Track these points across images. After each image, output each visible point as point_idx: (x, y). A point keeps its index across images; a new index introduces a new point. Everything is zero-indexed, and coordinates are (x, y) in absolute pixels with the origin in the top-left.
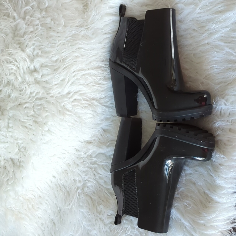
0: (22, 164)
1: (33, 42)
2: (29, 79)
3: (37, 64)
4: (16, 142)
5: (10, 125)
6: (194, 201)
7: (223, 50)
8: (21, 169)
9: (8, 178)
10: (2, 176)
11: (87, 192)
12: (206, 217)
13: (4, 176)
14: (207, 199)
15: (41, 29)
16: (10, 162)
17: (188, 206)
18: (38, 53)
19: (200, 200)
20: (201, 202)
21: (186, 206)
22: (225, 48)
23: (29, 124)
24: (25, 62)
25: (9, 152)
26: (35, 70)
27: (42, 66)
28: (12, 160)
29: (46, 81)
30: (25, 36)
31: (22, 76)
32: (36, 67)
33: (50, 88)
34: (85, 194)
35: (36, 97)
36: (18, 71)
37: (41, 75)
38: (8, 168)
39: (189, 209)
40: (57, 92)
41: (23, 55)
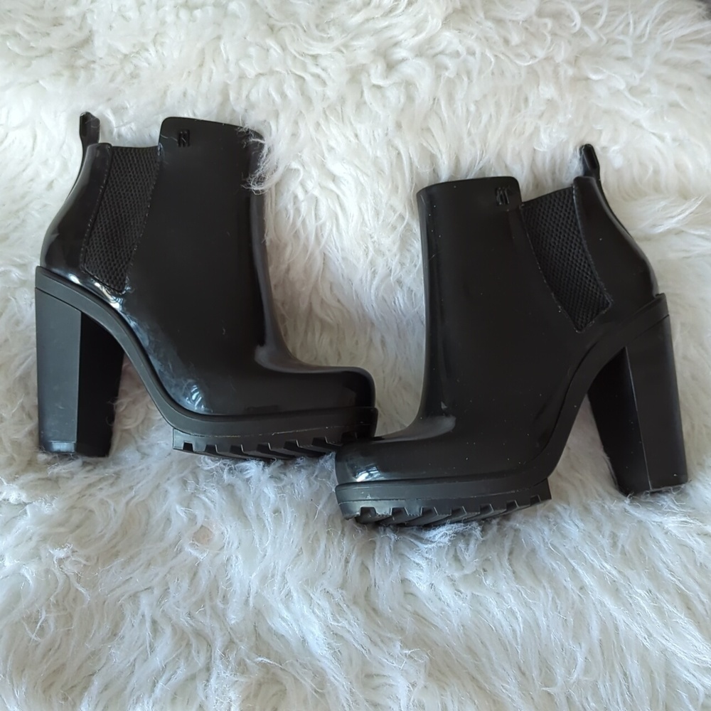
0: (83, 74)
1: (478, 50)
2: (360, 47)
3: (413, 68)
4: (147, 40)
5: (198, 13)
6: (56, 646)
7: (576, 638)
8: (66, 73)
9: (25, 36)
10: (29, 16)
11: (15, 299)
12: (12, 698)
13: (29, 21)
14: (72, 687)
15: (519, 67)
16: (80, 36)
17: (38, 627)
18: (447, 69)
19: (64, 665)
20: (58, 671)
21: (33, 620)
22: (583, 645)
23: (212, 72)
24: (414, 31)
25: (114, 25)
26: (391, 66)
27: (408, 85)
28: (87, 41)
29: (365, 103)
30: (489, 24)
31: (366, 26)
32: (403, 65)
33: (343, 118)
34: (9, 294)
35: (308, 77)
36: (381, 12)
37: (381, 83)
38: (58, 33)
39: (29, 632)
40: (332, 143)
41: (435, 20)
